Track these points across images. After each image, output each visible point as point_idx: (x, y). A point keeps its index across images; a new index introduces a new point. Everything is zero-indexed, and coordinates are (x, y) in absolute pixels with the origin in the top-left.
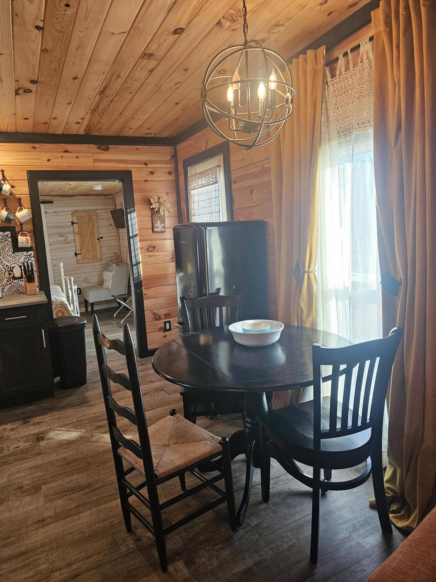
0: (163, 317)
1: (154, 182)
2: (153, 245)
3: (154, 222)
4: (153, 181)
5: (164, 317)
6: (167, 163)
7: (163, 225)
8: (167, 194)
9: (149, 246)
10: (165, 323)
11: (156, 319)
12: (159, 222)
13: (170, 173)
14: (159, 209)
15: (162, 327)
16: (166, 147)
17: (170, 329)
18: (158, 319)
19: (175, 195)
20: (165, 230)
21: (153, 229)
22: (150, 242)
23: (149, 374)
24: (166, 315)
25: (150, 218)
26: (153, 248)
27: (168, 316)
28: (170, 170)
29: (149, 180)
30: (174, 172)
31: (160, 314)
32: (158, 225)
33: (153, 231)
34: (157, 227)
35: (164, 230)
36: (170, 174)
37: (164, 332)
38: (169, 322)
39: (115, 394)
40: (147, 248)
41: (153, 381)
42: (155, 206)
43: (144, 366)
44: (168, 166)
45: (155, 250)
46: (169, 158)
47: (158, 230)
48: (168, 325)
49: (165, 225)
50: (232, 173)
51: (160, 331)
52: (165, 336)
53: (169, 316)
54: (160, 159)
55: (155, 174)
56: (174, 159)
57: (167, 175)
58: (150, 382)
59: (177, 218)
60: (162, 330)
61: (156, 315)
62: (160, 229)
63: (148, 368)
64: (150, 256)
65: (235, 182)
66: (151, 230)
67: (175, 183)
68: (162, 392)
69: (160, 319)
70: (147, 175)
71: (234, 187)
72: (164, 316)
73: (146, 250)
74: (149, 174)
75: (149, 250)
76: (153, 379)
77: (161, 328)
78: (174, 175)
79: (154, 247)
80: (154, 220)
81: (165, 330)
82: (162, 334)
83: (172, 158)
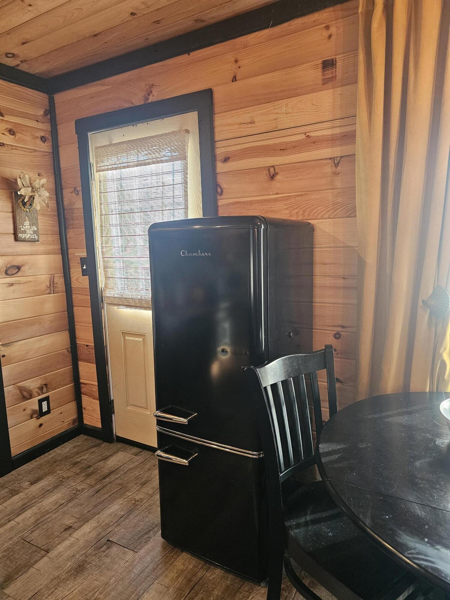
0: (37, 392)
1: (16, 149)
2: (17, 264)
3: (18, 222)
4: (14, 147)
5: (39, 391)
6: (37, 121)
7: (35, 229)
8: (39, 175)
9: (9, 266)
10: (40, 402)
11: (25, 398)
12: (27, 223)
13: (43, 139)
14: (32, 198)
15: (36, 410)
16: (36, 92)
17: (48, 412)
18: (28, 397)
19: (52, 180)
20: (38, 238)
21: (15, 234)
22: (10, 258)
23: (48, 512)
24: (41, 388)
25: (11, 215)
26: (17, 270)
27: (45, 389)
28: (42, 134)
29: (7, 145)
30: (50, 138)
31: (32, 388)
32: (27, 227)
33: (16, 239)
34: (24, 232)
35: (36, 237)
36: (44, 142)
37: (38, 419)
38: (47, 399)
39: (7, 591)
40: (5, 268)
41: (70, 527)
42: (25, 193)
43: (21, 495)
44: (40, 126)
45: (20, 274)
46: (41, 112)
47: (27, 236)
48: (45, 404)
49: (38, 229)
50: (218, 144)
51: (32, 418)
52: (41, 425)
53: (47, 387)
54: (25, 111)
55: (18, 135)
56: (49, 116)
57: (39, 141)
58: (66, 529)
59: (56, 218)
60: (35, 416)
61: (25, 391)
62: (29, 235)
63: (34, 497)
64: (12, 285)
65: (226, 160)
66: (13, 236)
67: (52, 159)
68: (115, 550)
69: (31, 396)
70: (3, 134)
71: (221, 167)
72: (37, 390)
73: (4, 273)
74: (7, 133)
75: (9, 272)
76: (68, 522)
77: (34, 412)
78: (50, 144)
79: (19, 268)
80: (18, 218)
81: (41, 414)
82: (34, 422)
83: (45, 114)
